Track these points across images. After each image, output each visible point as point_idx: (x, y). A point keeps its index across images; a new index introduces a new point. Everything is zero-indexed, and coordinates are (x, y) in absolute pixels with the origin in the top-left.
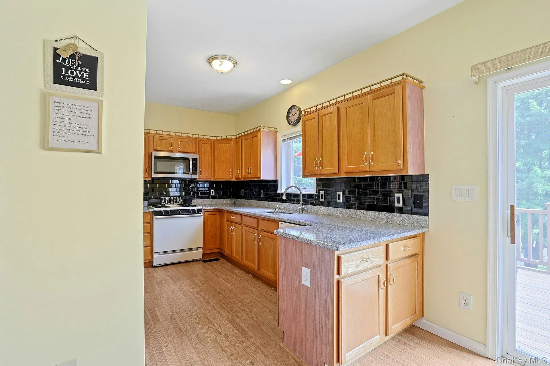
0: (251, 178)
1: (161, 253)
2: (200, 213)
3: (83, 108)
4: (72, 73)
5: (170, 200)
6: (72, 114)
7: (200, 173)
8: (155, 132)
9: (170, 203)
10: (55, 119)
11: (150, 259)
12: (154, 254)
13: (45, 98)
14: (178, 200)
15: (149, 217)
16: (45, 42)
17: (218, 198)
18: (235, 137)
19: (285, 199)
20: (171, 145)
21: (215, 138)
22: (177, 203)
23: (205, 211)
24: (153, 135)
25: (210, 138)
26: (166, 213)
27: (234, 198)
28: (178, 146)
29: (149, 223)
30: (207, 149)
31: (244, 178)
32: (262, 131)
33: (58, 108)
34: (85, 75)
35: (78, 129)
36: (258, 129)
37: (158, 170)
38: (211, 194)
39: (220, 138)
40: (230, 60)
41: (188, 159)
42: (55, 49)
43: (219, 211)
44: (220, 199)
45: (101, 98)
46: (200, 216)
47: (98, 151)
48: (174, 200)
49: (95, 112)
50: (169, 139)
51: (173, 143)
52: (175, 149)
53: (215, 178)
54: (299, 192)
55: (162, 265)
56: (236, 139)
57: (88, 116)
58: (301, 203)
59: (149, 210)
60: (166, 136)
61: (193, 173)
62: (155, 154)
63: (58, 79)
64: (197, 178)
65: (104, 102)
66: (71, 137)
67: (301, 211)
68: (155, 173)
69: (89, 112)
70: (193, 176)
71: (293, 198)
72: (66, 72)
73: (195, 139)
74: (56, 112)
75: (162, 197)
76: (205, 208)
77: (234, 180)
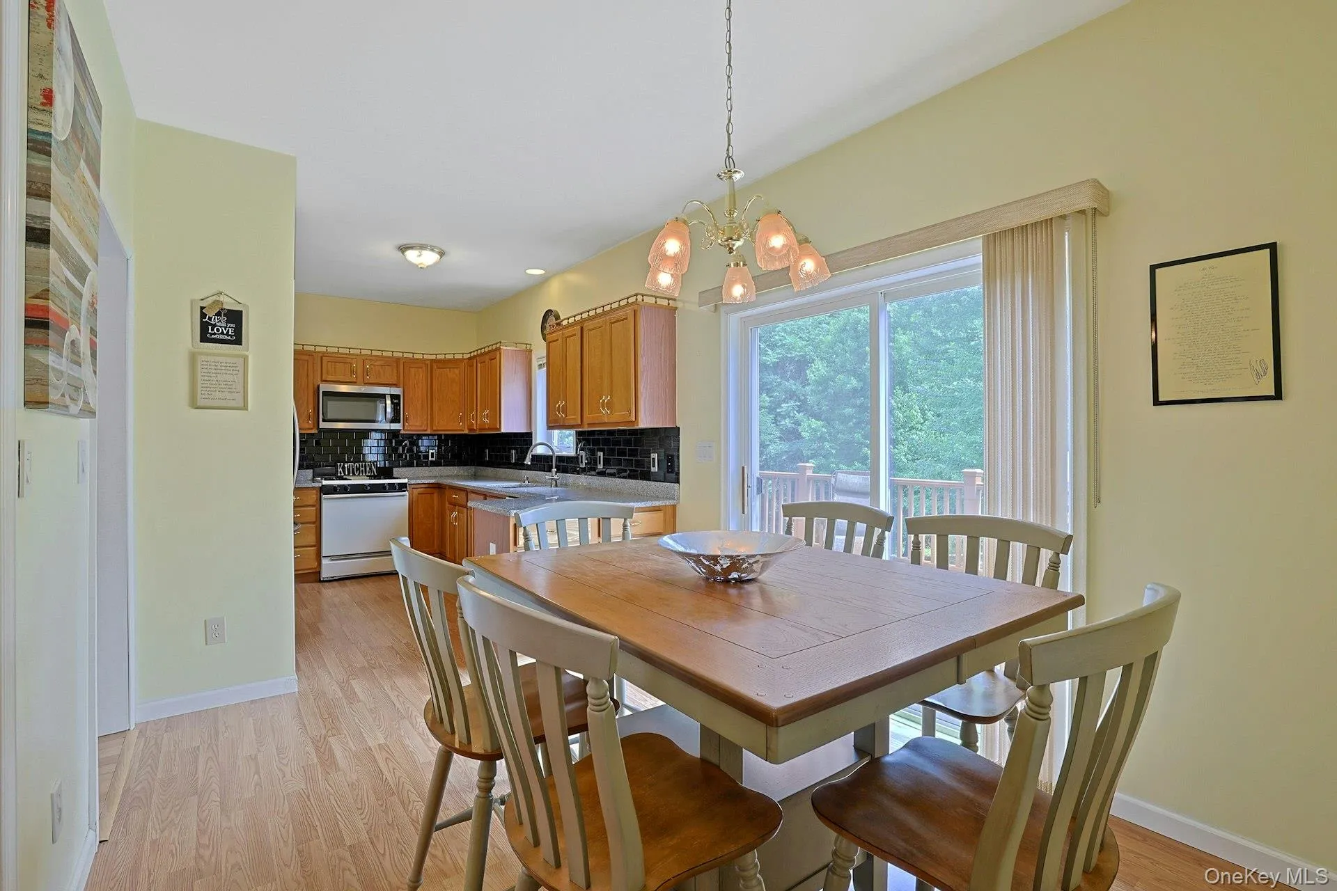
0: (489, 429)
1: (334, 558)
2: (404, 491)
3: (228, 365)
4: (218, 330)
5: (353, 469)
6: (219, 371)
7: (406, 420)
8: (324, 349)
9: (354, 474)
10: (203, 378)
11: (315, 568)
12: (323, 559)
13: (193, 358)
14: (368, 469)
15: (313, 496)
16: (192, 302)
17: (444, 466)
18: (469, 356)
19: (529, 463)
20: (352, 372)
21: (433, 357)
22: (366, 473)
23: (413, 486)
24: (321, 355)
25: (425, 357)
26: (344, 490)
27: (474, 465)
28: (366, 372)
29: (313, 506)
30: (418, 377)
31: (480, 430)
32: (502, 351)
33: (206, 367)
34: (230, 331)
35: (224, 386)
36: (498, 345)
37: (329, 417)
38: (430, 459)
39: (442, 357)
40: (432, 250)
41: (383, 396)
42: (202, 308)
43: (438, 487)
44: (446, 468)
45: (247, 353)
46: (403, 496)
47: (245, 407)
48: (361, 469)
49: (241, 368)
50: (349, 360)
51: (356, 370)
52: (360, 379)
53: (434, 428)
54: (551, 453)
55: (337, 578)
56: (470, 358)
57: (235, 372)
58: (554, 470)
59: (313, 485)
60: (345, 356)
61: (393, 421)
62: (324, 388)
63: (204, 338)
64: (400, 430)
65: (250, 357)
66: (218, 394)
67: (554, 483)
68: (324, 420)
69: (235, 369)
70: (395, 426)
71: (542, 463)
72: (212, 330)
73: (398, 359)
74: (204, 370)
75: (339, 464)
76: (413, 482)
77: (466, 432)
